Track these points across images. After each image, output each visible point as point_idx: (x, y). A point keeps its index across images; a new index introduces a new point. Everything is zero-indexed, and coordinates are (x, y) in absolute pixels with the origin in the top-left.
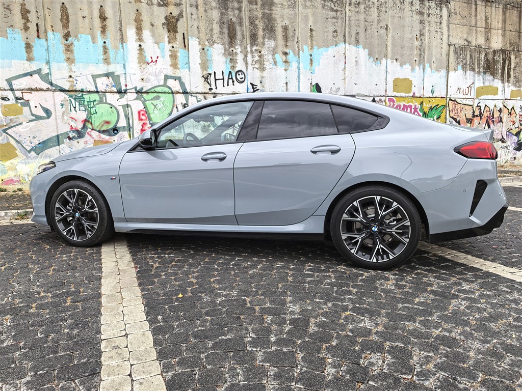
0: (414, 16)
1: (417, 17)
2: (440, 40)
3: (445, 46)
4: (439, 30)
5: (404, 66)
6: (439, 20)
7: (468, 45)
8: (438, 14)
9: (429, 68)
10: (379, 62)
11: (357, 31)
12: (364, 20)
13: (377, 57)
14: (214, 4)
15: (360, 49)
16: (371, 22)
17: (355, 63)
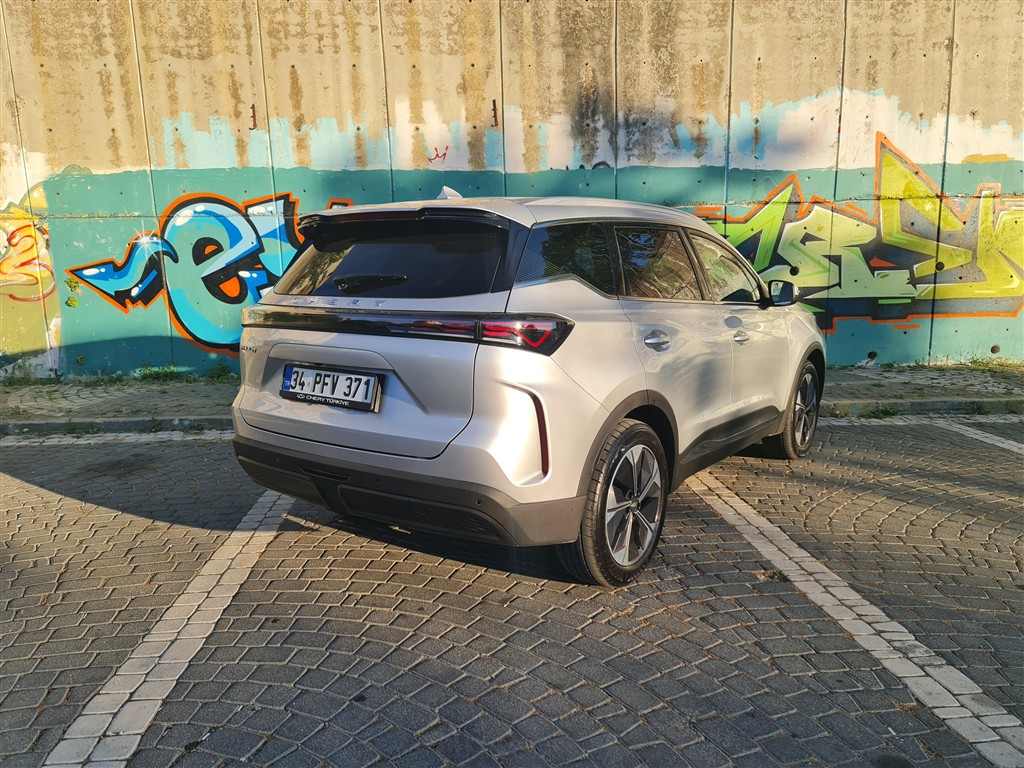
10: (925, 121)
11: (873, 58)
12: (890, 32)
13: (921, 111)
14: (555, 39)
15: (877, 98)
16: (907, 36)
17: (864, 129)
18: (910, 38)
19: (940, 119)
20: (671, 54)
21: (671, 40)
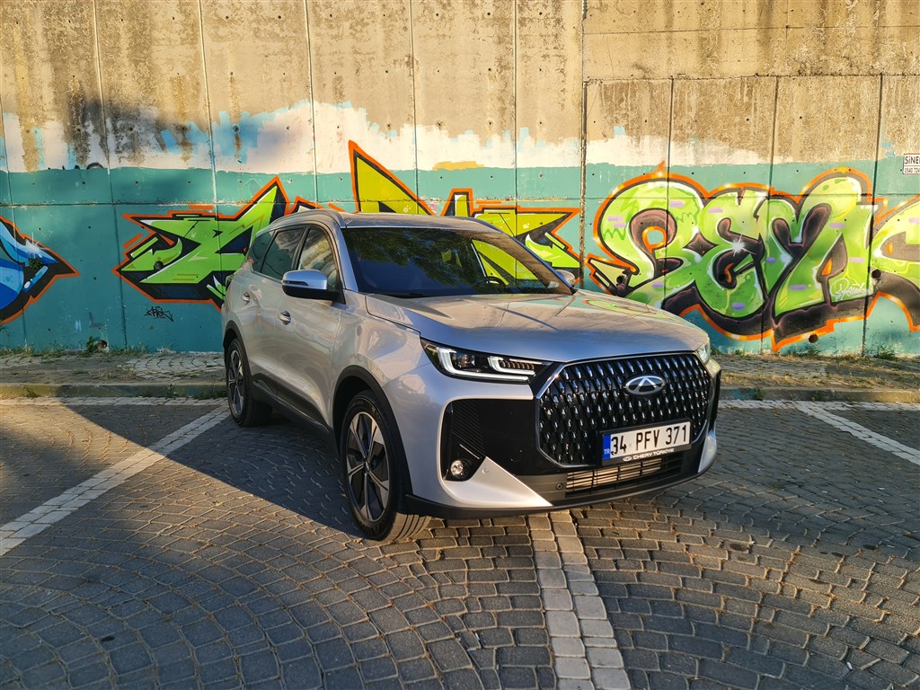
0: (480, 30)
1: (488, 32)
2: (555, 75)
3: (573, 87)
4: (552, 52)
5: (461, 137)
6: (551, 30)
7: (644, 78)
8: (550, 16)
9: (529, 137)
10: (393, 131)
11: (338, 74)
12: (351, 50)
13: (388, 122)
14: (44, 55)
15: (346, 110)
16: (368, 54)
17: (337, 138)
18: (371, 56)
19: (407, 130)
20: (149, 68)
21: (148, 56)
